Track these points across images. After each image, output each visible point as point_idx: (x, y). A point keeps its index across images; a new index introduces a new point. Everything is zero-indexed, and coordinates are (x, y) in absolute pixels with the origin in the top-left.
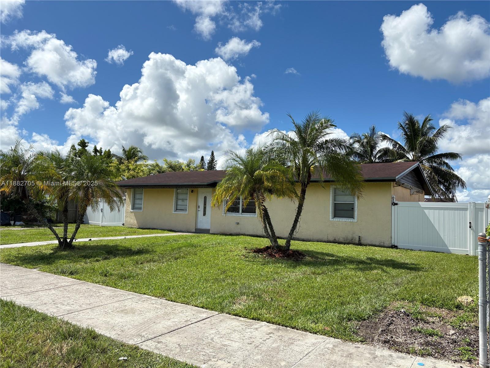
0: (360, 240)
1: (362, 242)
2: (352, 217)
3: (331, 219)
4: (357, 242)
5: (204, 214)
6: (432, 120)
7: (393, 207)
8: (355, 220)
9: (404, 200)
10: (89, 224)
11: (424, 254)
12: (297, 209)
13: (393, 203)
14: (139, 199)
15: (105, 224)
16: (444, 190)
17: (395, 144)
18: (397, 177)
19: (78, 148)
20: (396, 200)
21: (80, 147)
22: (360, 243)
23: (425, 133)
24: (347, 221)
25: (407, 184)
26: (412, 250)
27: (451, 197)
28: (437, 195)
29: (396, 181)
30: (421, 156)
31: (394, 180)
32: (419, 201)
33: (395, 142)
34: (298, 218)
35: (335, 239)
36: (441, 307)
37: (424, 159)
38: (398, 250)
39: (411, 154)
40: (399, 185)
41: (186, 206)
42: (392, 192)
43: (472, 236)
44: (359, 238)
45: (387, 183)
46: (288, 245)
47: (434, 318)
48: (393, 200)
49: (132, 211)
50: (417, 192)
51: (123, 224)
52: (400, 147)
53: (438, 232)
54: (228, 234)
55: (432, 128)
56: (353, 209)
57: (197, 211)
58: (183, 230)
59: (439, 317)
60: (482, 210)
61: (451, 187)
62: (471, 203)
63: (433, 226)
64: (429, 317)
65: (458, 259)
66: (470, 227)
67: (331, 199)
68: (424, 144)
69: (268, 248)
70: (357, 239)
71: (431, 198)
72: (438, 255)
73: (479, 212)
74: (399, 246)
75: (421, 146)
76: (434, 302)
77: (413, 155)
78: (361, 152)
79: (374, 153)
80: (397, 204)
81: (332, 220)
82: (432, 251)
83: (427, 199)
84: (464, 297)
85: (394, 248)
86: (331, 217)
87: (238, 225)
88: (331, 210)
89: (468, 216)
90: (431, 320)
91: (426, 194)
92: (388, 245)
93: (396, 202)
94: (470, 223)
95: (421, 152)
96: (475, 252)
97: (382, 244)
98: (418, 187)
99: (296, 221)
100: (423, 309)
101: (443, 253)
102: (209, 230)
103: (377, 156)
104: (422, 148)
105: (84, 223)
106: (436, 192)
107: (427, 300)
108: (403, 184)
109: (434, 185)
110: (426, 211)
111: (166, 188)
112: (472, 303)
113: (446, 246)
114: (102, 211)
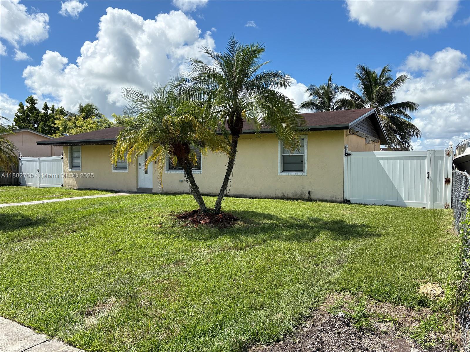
0: (309, 195)
1: (312, 197)
2: (302, 170)
3: (279, 174)
4: (307, 197)
5: (146, 173)
6: (390, 71)
7: (346, 158)
8: (305, 174)
9: (358, 149)
10: (26, 186)
11: (377, 209)
12: (228, 165)
13: (346, 153)
14: (77, 157)
15: (43, 185)
16: (400, 140)
17: (353, 94)
18: (350, 124)
19: (27, 105)
20: (349, 151)
21: (29, 105)
22: (310, 199)
23: (383, 82)
24: (296, 175)
25: (361, 132)
26: (365, 204)
27: (406, 147)
28: (393, 145)
29: (349, 128)
30: (379, 106)
31: (347, 128)
32: (375, 151)
33: (353, 92)
34: (229, 175)
35: (283, 195)
36: (397, 302)
37: (381, 109)
38: (350, 205)
39: (369, 104)
40: (353, 134)
41: (125, 164)
42: (345, 142)
43: (429, 188)
44: (309, 193)
45: (339, 131)
46: (218, 207)
47: (387, 324)
48: (346, 150)
49: (70, 170)
50: (373, 141)
51: (62, 185)
52: (359, 98)
53: (394, 184)
54: (172, 192)
55: (389, 79)
56: (303, 161)
57: (138, 169)
58: (124, 190)
59: (395, 323)
60: (441, 158)
61: (406, 136)
62: (430, 151)
63: (388, 177)
64: (378, 322)
65: (415, 214)
66: (428, 178)
67: (279, 152)
68: (381, 93)
69: (195, 212)
70: (307, 194)
71: (387, 148)
72: (393, 209)
73: (439, 161)
74: (352, 200)
75: (378, 96)
76: (387, 294)
77: (370, 105)
78: (319, 103)
79: (332, 104)
80: (350, 155)
81: (281, 174)
82: (387, 205)
83: (383, 149)
84: (430, 286)
85: (346, 202)
86: (279, 171)
87: (182, 183)
88: (279, 164)
89: (427, 166)
90: (383, 327)
91: (382, 143)
92: (340, 200)
93: (349, 152)
94: (428, 173)
95: (378, 102)
96: (433, 205)
97: (333, 199)
98: (374, 136)
99: (227, 179)
100: (371, 307)
101: (398, 206)
102: (151, 189)
103: (335, 108)
104: (379, 98)
105: (21, 185)
106: (392, 142)
107: (377, 290)
108: (357, 132)
109: (390, 135)
110: (381, 162)
111: (101, 144)
112: (442, 296)
113: (402, 199)
114: (39, 172)
